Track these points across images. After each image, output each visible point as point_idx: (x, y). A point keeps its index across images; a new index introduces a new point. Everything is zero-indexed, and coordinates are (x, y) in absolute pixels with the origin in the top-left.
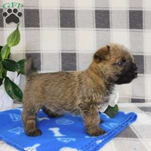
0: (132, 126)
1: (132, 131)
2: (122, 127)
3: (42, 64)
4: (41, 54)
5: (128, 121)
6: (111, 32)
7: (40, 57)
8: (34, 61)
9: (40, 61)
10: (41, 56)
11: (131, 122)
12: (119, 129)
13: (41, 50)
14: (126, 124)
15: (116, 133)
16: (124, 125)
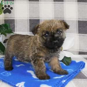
0: (83, 71)
3: (15, 27)
4: (15, 20)
5: (80, 68)
6: (64, 4)
7: (14, 22)
8: (10, 25)
9: (14, 25)
12: (75, 74)
13: (15, 17)
14: (79, 70)
15: (73, 76)
16: (78, 71)
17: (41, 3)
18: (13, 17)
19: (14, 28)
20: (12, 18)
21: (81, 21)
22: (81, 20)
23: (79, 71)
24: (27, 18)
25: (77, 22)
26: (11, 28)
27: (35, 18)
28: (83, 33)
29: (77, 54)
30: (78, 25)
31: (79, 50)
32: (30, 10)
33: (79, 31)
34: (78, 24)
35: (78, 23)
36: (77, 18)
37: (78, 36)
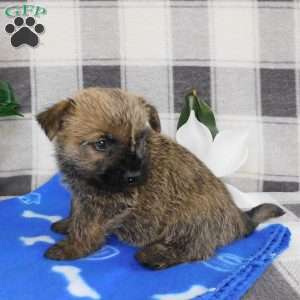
0: (280, 263)
1: (284, 281)
2: (255, 266)
3: (33, 94)
4: (32, 69)
5: (268, 249)
7: (28, 77)
8: (14, 87)
9: (28, 88)
10: (32, 74)
11: (278, 251)
12: (248, 276)
13: (31, 59)
14: (264, 257)
15: (240, 288)
16: (261, 263)
17: (123, 7)
18: (24, 58)
19: (28, 97)
20: (20, 61)
21: (271, 70)
22: (272, 67)
23: (265, 260)
24: (74, 63)
25: (258, 72)
26: (18, 99)
27: (102, 60)
28: (279, 115)
29: (258, 191)
30: (259, 85)
31: (265, 174)
32: (83, 31)
33: (263, 106)
34: (259, 80)
35: (258, 75)
36: (258, 59)
37: (261, 126)
